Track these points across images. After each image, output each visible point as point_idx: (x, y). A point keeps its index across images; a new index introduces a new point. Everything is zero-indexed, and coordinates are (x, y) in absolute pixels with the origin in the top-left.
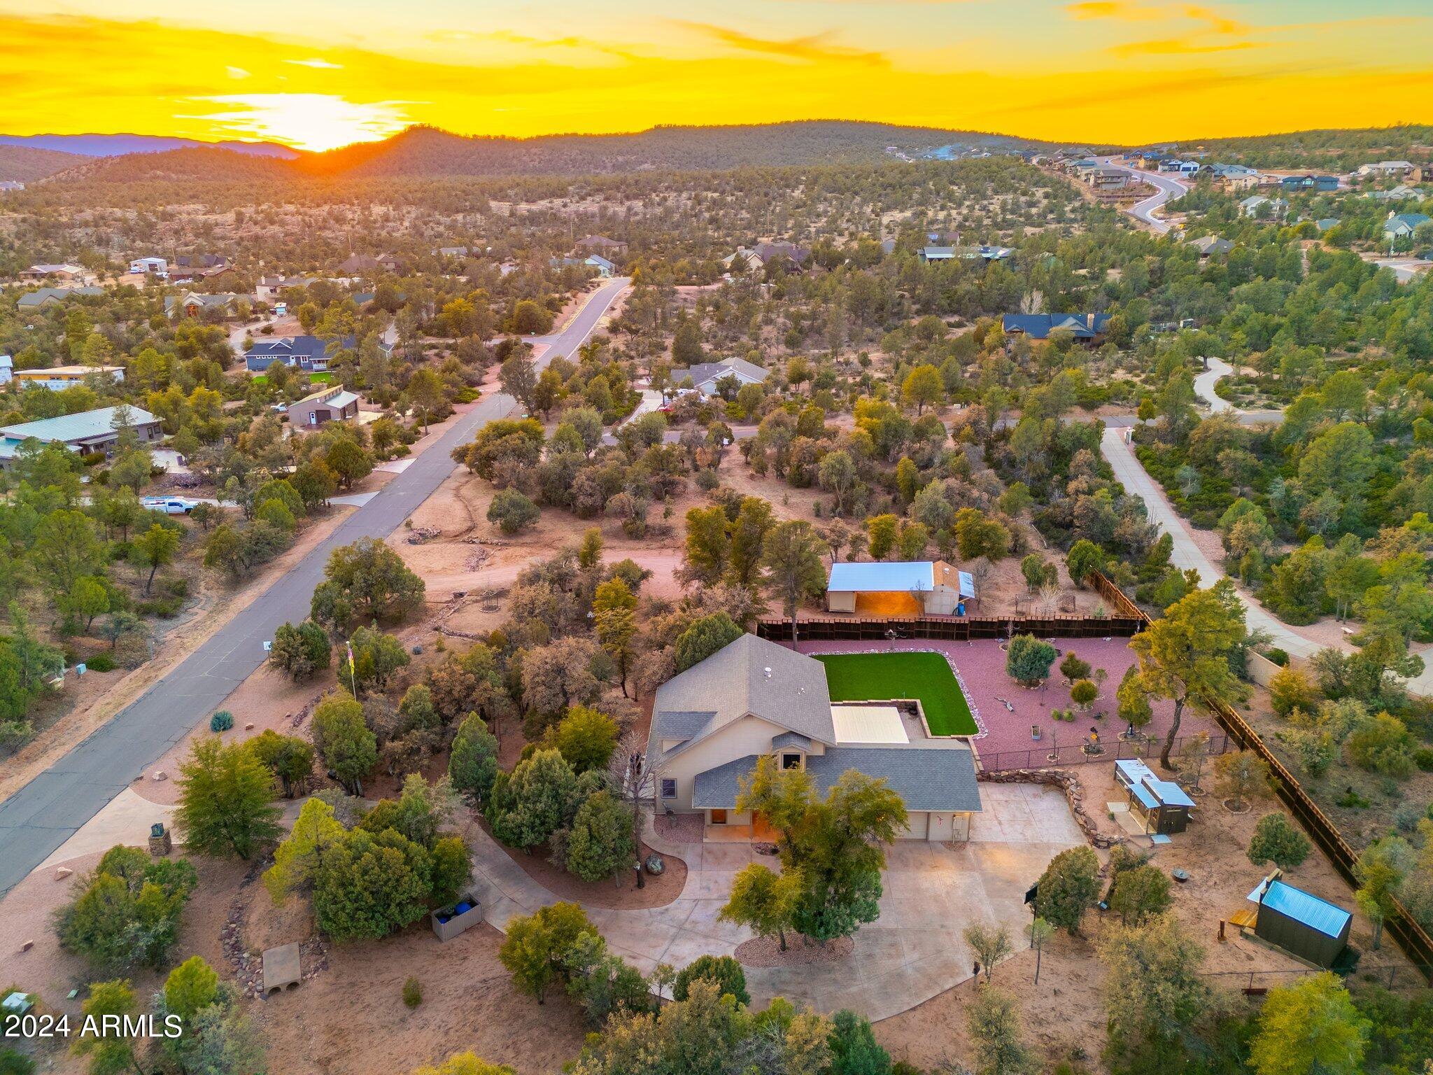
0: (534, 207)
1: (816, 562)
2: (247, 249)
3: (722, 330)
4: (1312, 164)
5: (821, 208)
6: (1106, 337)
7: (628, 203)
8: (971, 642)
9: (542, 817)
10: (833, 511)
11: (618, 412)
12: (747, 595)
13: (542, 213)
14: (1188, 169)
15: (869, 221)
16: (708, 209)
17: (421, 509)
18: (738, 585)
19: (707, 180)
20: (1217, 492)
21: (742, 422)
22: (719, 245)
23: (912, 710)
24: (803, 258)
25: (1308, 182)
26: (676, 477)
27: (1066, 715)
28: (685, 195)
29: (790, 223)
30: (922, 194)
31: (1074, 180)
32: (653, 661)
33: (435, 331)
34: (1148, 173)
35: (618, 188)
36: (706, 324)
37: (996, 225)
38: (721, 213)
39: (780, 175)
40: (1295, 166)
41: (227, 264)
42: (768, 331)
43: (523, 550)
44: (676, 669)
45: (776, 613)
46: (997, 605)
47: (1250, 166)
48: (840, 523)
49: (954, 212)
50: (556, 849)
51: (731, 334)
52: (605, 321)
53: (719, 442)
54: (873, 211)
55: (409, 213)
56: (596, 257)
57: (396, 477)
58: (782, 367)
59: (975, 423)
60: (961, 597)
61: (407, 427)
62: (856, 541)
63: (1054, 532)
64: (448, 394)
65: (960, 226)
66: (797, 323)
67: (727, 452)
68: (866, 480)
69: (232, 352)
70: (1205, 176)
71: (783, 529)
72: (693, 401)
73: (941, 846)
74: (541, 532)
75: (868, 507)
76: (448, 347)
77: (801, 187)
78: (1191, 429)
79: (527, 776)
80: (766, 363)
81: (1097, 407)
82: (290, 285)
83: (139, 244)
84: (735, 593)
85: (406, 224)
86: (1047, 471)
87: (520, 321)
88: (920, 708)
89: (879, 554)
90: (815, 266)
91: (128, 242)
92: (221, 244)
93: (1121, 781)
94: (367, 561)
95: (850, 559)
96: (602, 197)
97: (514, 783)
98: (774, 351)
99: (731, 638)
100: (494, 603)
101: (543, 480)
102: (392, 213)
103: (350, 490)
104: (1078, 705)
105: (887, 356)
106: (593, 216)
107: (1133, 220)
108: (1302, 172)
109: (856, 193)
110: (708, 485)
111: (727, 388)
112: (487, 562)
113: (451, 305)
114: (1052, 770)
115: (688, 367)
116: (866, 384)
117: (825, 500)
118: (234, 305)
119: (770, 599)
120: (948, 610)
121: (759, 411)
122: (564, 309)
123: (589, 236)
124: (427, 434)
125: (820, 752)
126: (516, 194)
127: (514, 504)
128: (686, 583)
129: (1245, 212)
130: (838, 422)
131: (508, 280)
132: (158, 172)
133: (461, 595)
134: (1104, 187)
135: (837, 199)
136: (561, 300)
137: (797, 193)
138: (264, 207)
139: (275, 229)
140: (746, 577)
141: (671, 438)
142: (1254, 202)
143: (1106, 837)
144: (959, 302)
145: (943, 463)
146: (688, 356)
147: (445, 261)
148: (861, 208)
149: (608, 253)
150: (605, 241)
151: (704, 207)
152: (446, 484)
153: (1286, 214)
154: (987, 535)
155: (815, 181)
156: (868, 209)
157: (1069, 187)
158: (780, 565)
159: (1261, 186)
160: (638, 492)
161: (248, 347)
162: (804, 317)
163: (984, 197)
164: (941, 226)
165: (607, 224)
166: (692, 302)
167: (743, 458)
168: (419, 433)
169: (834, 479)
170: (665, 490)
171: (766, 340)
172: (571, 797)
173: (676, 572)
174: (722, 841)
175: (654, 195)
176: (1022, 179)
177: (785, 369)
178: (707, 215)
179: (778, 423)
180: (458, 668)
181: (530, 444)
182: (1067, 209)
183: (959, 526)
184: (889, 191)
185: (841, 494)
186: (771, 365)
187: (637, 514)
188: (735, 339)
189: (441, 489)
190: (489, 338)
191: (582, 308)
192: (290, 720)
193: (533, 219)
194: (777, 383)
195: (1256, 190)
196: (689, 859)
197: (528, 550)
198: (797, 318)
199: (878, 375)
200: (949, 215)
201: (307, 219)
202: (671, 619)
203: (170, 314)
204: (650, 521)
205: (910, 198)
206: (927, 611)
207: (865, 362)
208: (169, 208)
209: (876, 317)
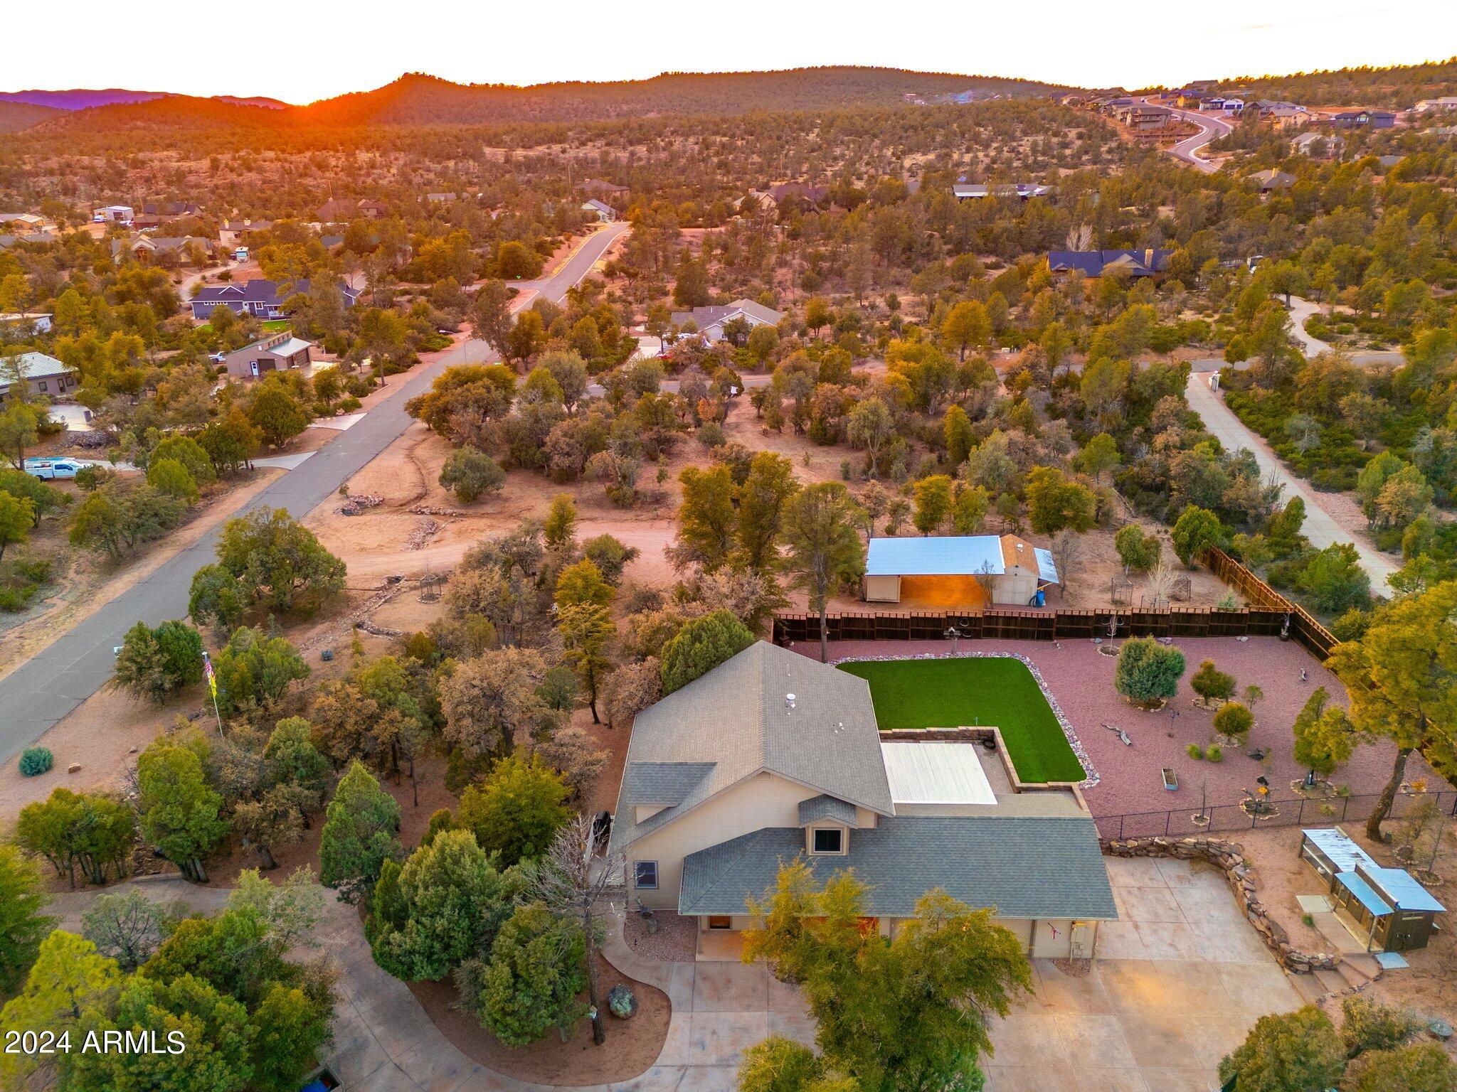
0: (531, 153)
1: (853, 539)
2: (221, 197)
3: (731, 273)
4: (1364, 101)
5: (838, 151)
6: (1166, 276)
7: (631, 148)
8: (1059, 644)
9: (445, 940)
10: (865, 472)
11: (610, 360)
12: (759, 584)
13: (540, 159)
14: (1232, 107)
15: (890, 163)
16: (717, 154)
17: (363, 473)
18: (748, 570)
19: (716, 124)
20: (1337, 446)
21: (753, 370)
22: (729, 190)
23: (987, 742)
24: (820, 198)
25: (1363, 119)
26: (673, 433)
27: (1209, 752)
28: (692, 140)
29: (805, 168)
30: (946, 136)
31: (1109, 120)
32: (632, 676)
33: (410, 276)
34: (1189, 112)
35: (620, 133)
36: (713, 267)
37: (1026, 167)
38: (731, 157)
39: (794, 118)
40: (1346, 103)
41: (197, 212)
42: (781, 274)
43: (481, 523)
44: (661, 689)
45: (799, 606)
46: (1086, 592)
47: (1298, 104)
48: (878, 487)
49: (981, 155)
50: (465, 989)
51: (741, 277)
52: (600, 265)
53: (726, 392)
54: (893, 154)
55: (396, 159)
56: (594, 201)
57: (340, 434)
58: (799, 312)
59: (1032, 367)
60: (1040, 583)
61: (362, 379)
62: (897, 510)
63: (1142, 495)
64: (415, 342)
65: (988, 169)
66: (814, 265)
67: (736, 405)
68: (905, 435)
69: (178, 298)
70: (1251, 114)
71: (809, 493)
72: (696, 346)
73: (1052, 967)
74: (507, 500)
75: (908, 465)
76: (423, 293)
77: (816, 130)
78: (1293, 372)
79: (422, 875)
80: (780, 307)
81: (1171, 350)
82: (255, 230)
83: (107, 193)
84: (744, 581)
85: (394, 171)
86: (1125, 423)
87: (505, 264)
88: (1000, 740)
89: (927, 526)
90: (833, 207)
91: (95, 192)
92: (194, 192)
93: (1310, 859)
94: (267, 537)
95: (890, 532)
96: (604, 142)
97: (405, 882)
98: (789, 296)
99: (739, 646)
100: (435, 590)
101: (511, 436)
102: (379, 159)
103: (281, 450)
104: (1224, 737)
105: (917, 299)
106: (594, 161)
107: (1175, 160)
108: (1355, 108)
109: (875, 136)
110: (712, 442)
111: (736, 332)
112: (435, 538)
113: (428, 247)
114: (1202, 839)
115: (691, 310)
116: (896, 327)
117: (855, 459)
118: (188, 249)
119: (790, 588)
120: (1022, 599)
121: (773, 358)
122: (556, 252)
123: (587, 180)
124: (384, 385)
125: (869, 823)
126: (512, 140)
127: (473, 466)
128: (681, 565)
129: (1297, 150)
130: (867, 369)
131: (497, 224)
132: (139, 123)
133: (398, 580)
134: (1142, 126)
135: (854, 142)
136: (552, 243)
137: (812, 137)
138: (242, 153)
139: (253, 176)
140: (759, 558)
141: (669, 387)
142: (1308, 139)
143: (1307, 956)
144: (996, 241)
145: (998, 414)
146: (691, 298)
147: (431, 207)
148: (881, 150)
149: (608, 198)
150: (604, 185)
151: (712, 151)
152: (397, 443)
153: (1342, 151)
154: (1068, 500)
155: (831, 125)
156: (888, 152)
157: (1104, 127)
158: (804, 542)
159: (1312, 124)
160: (626, 450)
161: (197, 293)
162: (822, 258)
163: (1013, 139)
164: (967, 168)
165: (609, 169)
166: (697, 245)
167: (754, 411)
168: (375, 384)
169: (867, 434)
170: (660, 449)
171: (780, 283)
172: (489, 908)
173: (668, 551)
174: (724, 959)
175: (659, 140)
176: (1053, 120)
177: (801, 315)
178: (715, 160)
179: (796, 368)
180: (353, 691)
181: (498, 394)
182: (1104, 149)
183: (1029, 489)
184: (910, 133)
185: (875, 452)
186: (785, 309)
187: (624, 477)
188: (744, 283)
189: (391, 448)
190: (469, 282)
191: (576, 251)
192: (136, 756)
193: (529, 165)
194: (794, 327)
195: (1307, 126)
196: (675, 990)
197: (488, 522)
198: (815, 259)
199: (907, 319)
200: (976, 157)
201: (287, 165)
202: (656, 617)
203: (117, 259)
204: (640, 486)
205: (933, 139)
206: (995, 600)
207: (894, 305)
208: (141, 156)
209: (903, 257)
